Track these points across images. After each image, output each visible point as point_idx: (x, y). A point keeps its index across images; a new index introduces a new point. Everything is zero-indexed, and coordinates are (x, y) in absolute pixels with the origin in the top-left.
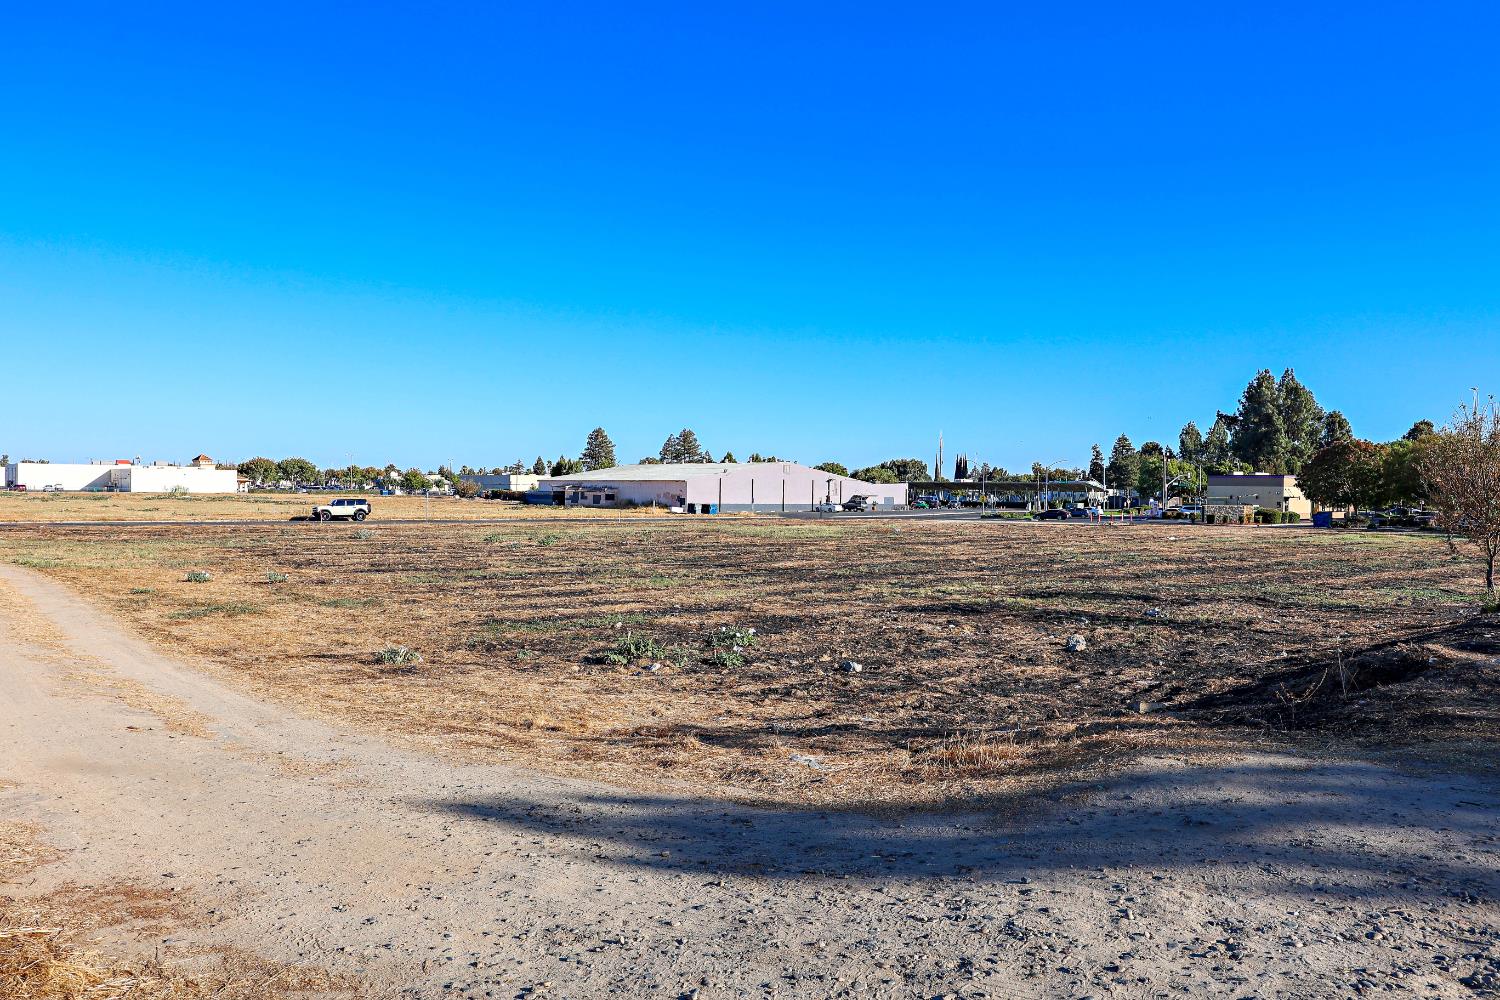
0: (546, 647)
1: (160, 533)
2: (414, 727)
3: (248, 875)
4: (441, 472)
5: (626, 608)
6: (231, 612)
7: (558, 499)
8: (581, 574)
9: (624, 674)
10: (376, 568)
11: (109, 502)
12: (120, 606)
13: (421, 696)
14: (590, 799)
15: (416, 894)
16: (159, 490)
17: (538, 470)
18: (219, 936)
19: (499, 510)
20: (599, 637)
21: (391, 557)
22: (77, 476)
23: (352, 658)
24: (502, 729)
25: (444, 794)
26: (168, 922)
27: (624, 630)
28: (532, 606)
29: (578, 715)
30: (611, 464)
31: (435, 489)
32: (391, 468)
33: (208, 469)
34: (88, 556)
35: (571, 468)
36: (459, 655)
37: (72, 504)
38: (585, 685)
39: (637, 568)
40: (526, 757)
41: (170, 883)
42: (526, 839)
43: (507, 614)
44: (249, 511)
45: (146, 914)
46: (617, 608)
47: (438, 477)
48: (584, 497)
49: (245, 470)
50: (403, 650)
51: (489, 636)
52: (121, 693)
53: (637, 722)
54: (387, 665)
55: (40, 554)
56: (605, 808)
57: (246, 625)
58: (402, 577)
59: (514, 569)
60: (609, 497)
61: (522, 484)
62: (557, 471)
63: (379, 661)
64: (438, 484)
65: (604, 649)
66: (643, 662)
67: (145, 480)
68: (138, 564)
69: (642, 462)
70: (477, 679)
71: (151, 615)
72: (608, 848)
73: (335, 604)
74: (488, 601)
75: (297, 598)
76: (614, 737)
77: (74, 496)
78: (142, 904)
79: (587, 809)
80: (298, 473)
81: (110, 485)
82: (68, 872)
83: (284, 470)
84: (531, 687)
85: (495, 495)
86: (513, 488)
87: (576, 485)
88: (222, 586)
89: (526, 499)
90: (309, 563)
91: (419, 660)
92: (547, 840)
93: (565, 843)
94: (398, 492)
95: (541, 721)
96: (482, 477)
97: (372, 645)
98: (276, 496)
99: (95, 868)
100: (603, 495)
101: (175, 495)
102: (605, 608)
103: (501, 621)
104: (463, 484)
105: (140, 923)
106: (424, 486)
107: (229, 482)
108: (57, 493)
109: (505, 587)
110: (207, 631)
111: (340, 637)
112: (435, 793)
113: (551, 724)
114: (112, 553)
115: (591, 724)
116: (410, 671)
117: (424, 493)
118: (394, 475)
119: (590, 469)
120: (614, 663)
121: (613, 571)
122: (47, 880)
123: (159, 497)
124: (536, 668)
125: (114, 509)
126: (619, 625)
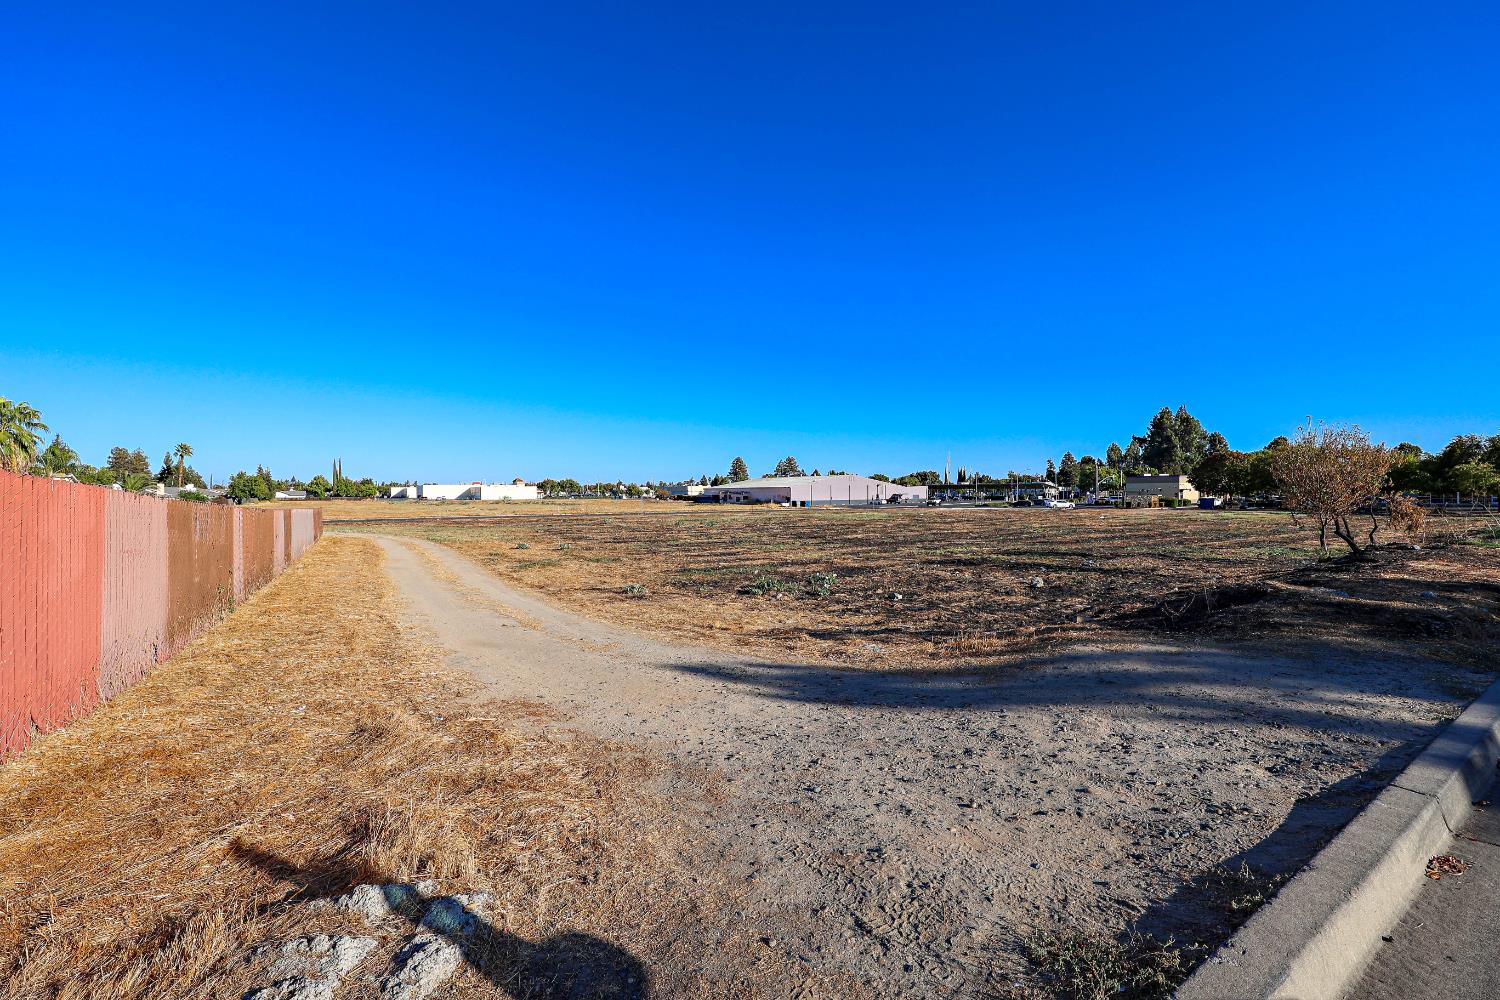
0: (715, 584)
1: (498, 522)
2: (648, 627)
3: (579, 699)
4: (649, 485)
5: (759, 562)
6: (545, 564)
7: (715, 499)
8: (733, 543)
9: (761, 600)
10: (617, 541)
11: (471, 506)
12: (485, 563)
13: (652, 611)
14: (751, 665)
15: (665, 710)
16: (497, 498)
17: (703, 483)
18: (571, 725)
19: (683, 506)
20: (746, 579)
21: (624, 534)
22: (453, 492)
23: (610, 591)
24: (696, 629)
25: (671, 662)
26: (544, 718)
27: (759, 575)
28: (705, 562)
29: (738, 622)
30: (745, 478)
31: (645, 495)
32: (620, 483)
33: (521, 486)
34: (462, 536)
35: (723, 481)
36: (668, 588)
37: (451, 507)
38: (739, 605)
39: (764, 539)
40: (712, 643)
41: (541, 701)
42: (719, 684)
43: (692, 566)
44: (545, 510)
45: (534, 714)
46: (754, 563)
47: (646, 488)
48: (730, 497)
49: (541, 486)
50: (637, 586)
51: (684, 579)
52: (495, 608)
53: (771, 626)
54: (630, 594)
55: (439, 535)
56: (760, 670)
57: (551, 572)
58: (632, 545)
59: (693, 540)
60: (745, 498)
61: (694, 491)
62: (715, 483)
63: (626, 592)
64: (647, 492)
65: (747, 586)
66: (772, 593)
67: (489, 493)
68: (492, 539)
69: (764, 477)
70: (678, 602)
71: (502, 567)
72: (764, 690)
73: (598, 561)
74: (681, 557)
75: (577, 558)
76: (760, 634)
77: (451, 502)
78: (531, 709)
79: (751, 670)
80: (569, 487)
81: (470, 496)
82: (493, 693)
83: (562, 486)
84: (709, 606)
85: (680, 498)
86: (690, 494)
87: (726, 491)
88: (536, 551)
89: (697, 500)
90: (580, 539)
91: (647, 592)
92: (731, 685)
93: (741, 686)
94: (624, 497)
95: (718, 624)
96: (672, 488)
97: (618, 583)
98: (558, 501)
99: (504, 693)
100: (741, 497)
101: (507, 501)
102: (747, 562)
103: (689, 570)
104: (661, 492)
105: (532, 718)
106: (639, 494)
107: (532, 493)
108: (443, 501)
109: (689, 551)
110: (532, 576)
111: (603, 579)
112: (665, 661)
113: (724, 626)
114: (476, 533)
115: (746, 627)
116: (641, 598)
117: (639, 497)
118: (622, 487)
119: (733, 481)
120: (754, 594)
121: (749, 540)
122: (484, 697)
123: (497, 502)
124: (711, 596)
125: (472, 509)
126: (756, 572)
